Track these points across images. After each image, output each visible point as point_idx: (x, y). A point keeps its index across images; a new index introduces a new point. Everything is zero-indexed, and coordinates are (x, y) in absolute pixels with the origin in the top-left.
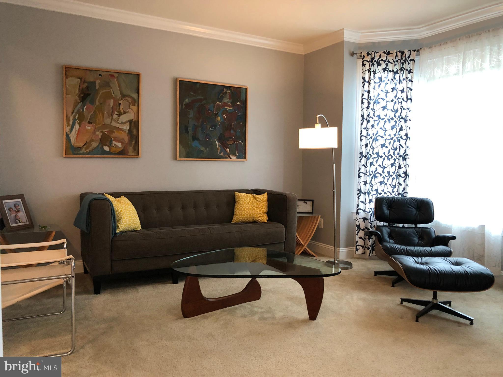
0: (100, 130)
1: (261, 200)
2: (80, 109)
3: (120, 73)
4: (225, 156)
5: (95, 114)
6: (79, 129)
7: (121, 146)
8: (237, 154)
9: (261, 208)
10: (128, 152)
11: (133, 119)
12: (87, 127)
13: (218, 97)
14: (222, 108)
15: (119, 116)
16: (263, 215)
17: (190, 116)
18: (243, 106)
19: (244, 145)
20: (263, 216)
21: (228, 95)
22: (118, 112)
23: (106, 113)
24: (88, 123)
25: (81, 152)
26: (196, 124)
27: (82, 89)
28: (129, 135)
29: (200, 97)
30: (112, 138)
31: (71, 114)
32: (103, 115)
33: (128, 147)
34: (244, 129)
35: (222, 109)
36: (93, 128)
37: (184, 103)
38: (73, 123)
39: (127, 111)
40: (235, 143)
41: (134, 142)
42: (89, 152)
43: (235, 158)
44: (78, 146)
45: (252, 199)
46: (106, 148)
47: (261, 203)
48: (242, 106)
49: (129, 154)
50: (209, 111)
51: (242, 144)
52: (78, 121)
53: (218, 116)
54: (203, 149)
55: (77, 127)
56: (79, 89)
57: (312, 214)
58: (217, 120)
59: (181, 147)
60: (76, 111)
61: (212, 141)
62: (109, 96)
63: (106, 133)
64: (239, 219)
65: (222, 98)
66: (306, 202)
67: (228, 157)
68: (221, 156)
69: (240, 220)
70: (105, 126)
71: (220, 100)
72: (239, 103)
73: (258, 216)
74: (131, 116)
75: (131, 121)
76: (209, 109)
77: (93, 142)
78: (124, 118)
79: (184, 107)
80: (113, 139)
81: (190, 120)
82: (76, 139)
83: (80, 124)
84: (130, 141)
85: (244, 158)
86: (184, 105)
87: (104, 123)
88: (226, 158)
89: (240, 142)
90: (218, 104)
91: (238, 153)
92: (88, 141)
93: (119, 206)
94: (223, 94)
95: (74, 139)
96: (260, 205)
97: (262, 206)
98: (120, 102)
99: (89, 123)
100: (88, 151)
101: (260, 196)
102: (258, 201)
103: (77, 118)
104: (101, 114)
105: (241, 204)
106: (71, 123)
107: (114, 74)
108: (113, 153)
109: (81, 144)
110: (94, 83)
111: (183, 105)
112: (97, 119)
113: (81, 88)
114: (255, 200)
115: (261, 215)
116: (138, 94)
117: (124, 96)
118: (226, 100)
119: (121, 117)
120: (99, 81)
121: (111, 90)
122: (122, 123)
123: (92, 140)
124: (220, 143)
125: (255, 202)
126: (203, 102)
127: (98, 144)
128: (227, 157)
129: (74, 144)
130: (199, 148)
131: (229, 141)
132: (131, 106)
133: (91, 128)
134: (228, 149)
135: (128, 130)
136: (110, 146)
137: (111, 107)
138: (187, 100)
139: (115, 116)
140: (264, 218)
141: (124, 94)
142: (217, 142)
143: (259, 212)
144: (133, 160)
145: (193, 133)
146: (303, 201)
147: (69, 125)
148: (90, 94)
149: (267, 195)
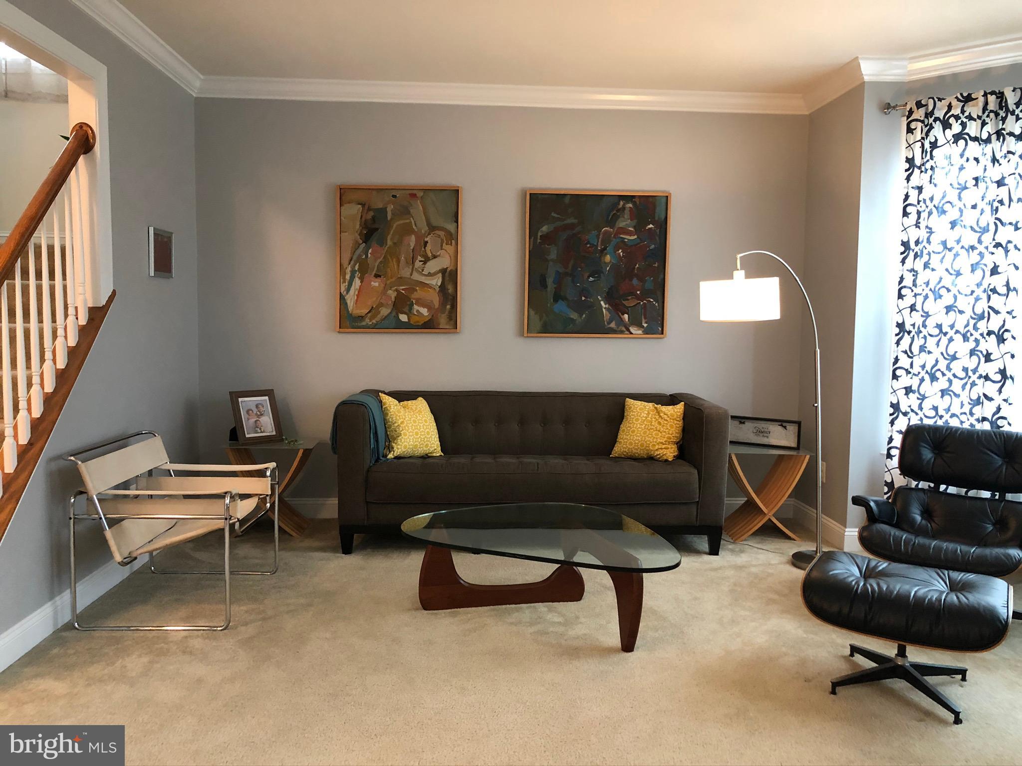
0: (394, 287)
1: (668, 417)
2: (362, 254)
3: (427, 190)
4: (619, 329)
5: (385, 261)
6: (360, 287)
7: (427, 314)
8: (645, 325)
9: (665, 432)
10: (439, 324)
11: (447, 268)
12: (372, 283)
13: (608, 218)
14: (614, 237)
15: (425, 263)
16: (667, 445)
17: (550, 257)
18: (660, 231)
19: (661, 306)
20: (668, 448)
21: (627, 212)
22: (422, 256)
23: (403, 258)
24: (374, 276)
25: (364, 323)
26: (561, 270)
27: (365, 221)
28: (441, 294)
29: (571, 221)
30: (412, 301)
31: (348, 263)
32: (398, 261)
33: (439, 315)
34: (662, 276)
35: (614, 239)
36: (383, 285)
37: (540, 234)
38: (350, 277)
39: (438, 254)
40: (642, 303)
41: (448, 307)
42: (376, 324)
43: (640, 332)
44: (360, 314)
45: (652, 415)
46: (403, 318)
47: (666, 422)
48: (658, 231)
49: (441, 327)
50: (588, 245)
51: (657, 304)
52: (358, 275)
53: (606, 254)
54: (574, 315)
55: (357, 283)
56: (361, 222)
57: (798, 451)
58: (603, 261)
59: (532, 313)
60: (355, 258)
61: (592, 301)
62: (407, 230)
63: (403, 292)
64: (622, 451)
65: (615, 218)
66: (784, 424)
67: (625, 330)
68: (610, 328)
69: (625, 453)
70: (401, 280)
71: (611, 222)
72: (651, 226)
73: (657, 447)
74: (444, 262)
75: (443, 271)
76: (589, 241)
77: (382, 308)
78: (433, 266)
79: (539, 241)
80: (414, 302)
81: (551, 263)
82: (356, 304)
83: (362, 279)
84: (443, 304)
85: (660, 332)
86: (539, 237)
87: (399, 276)
88: (622, 332)
89: (652, 302)
90: (606, 232)
91: (646, 323)
92: (374, 307)
93: (400, 414)
94: (618, 210)
95: (352, 303)
96: (663, 426)
97: (667, 429)
98: (426, 240)
99: (377, 276)
100: (374, 321)
101: (668, 410)
102: (662, 418)
103: (356, 269)
104: (394, 260)
105: (631, 422)
106: (348, 277)
107: (414, 192)
108: (414, 324)
109: (364, 311)
110: (383, 211)
111: (537, 238)
112: (389, 270)
113: (363, 219)
114: (657, 417)
115: (664, 446)
116: (457, 224)
117: (432, 228)
118: (625, 222)
119: (428, 264)
120: (392, 207)
121: (412, 219)
122: (430, 275)
123: (381, 305)
124: (609, 304)
125: (657, 420)
126: (578, 229)
127: (389, 311)
128: (622, 330)
129: (352, 312)
130: (568, 315)
131: (628, 300)
132: (444, 244)
133: (379, 284)
134: (626, 316)
135: (440, 287)
136: (409, 313)
137: (412, 248)
138: (545, 229)
139: (418, 264)
140: (668, 452)
141: (434, 225)
142: (602, 303)
143: (659, 440)
144: (446, 336)
145: (555, 288)
146: (780, 423)
147: (344, 282)
148: (377, 229)
149: (683, 408)
